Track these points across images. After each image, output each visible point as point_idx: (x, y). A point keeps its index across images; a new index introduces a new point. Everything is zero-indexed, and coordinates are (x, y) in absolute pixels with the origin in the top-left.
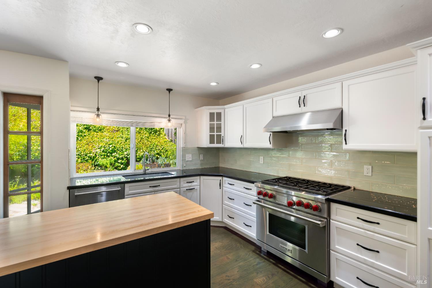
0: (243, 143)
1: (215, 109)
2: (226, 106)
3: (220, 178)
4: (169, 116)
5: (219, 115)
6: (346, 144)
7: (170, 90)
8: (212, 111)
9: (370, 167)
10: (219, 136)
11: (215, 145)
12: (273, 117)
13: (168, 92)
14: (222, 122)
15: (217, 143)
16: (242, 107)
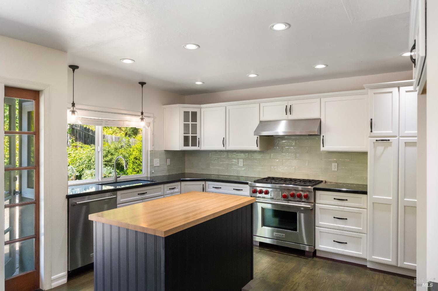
0: (225, 146)
1: (191, 108)
2: (202, 106)
3: (203, 183)
4: (142, 113)
5: (194, 114)
6: (323, 146)
7: (142, 84)
8: (187, 110)
9: (336, 164)
10: (194, 138)
11: (190, 148)
12: (261, 122)
13: (141, 85)
14: (198, 123)
15: (192, 146)
16: (224, 108)
